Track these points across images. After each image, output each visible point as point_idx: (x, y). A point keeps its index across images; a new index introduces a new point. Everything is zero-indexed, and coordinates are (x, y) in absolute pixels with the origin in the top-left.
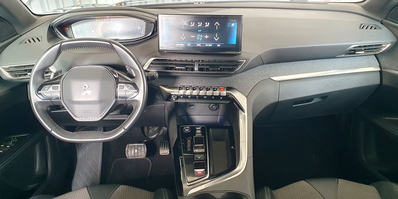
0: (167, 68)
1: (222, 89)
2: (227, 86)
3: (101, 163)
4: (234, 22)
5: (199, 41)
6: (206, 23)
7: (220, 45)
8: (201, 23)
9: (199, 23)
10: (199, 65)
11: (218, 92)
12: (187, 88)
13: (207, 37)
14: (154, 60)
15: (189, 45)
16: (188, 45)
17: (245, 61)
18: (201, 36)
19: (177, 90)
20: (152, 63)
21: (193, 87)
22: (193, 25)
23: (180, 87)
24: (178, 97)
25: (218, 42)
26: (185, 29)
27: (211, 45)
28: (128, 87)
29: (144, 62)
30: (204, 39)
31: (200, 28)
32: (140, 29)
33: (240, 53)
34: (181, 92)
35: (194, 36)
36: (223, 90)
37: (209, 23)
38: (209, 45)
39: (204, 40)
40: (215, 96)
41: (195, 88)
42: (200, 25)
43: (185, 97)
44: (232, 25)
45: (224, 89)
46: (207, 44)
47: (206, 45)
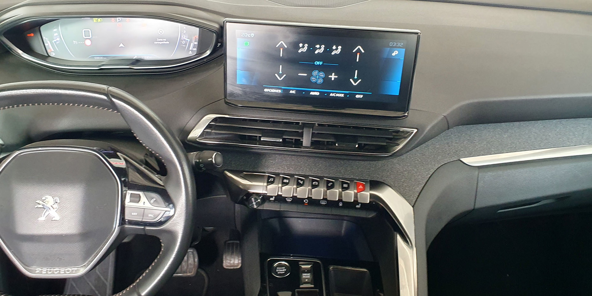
0: (243, 138)
1: (361, 187)
2: (369, 179)
3: (112, 282)
4: (399, 47)
5: (315, 86)
6: (334, 47)
7: (362, 96)
8: (323, 46)
9: (318, 46)
10: (313, 135)
11: (353, 192)
12: (285, 181)
13: (333, 77)
14: (215, 120)
15: (294, 92)
16: (291, 92)
17: (415, 130)
18: (322, 75)
19: (261, 184)
20: (209, 126)
21: (298, 179)
22: (304, 49)
23: (269, 177)
24: (265, 198)
25: (358, 89)
26: (286, 57)
27: (342, 95)
28: (149, 199)
29: (191, 123)
30: (327, 80)
31: (319, 57)
32: (186, 39)
33: (406, 114)
34: (273, 190)
35: (306, 75)
36: (363, 190)
37: (340, 47)
38: (337, 95)
39: (327, 83)
40: (345, 203)
41: (302, 180)
42: (320, 49)
43: (280, 199)
44: (393, 54)
45: (363, 186)
46: (333, 93)
47: (331, 95)
